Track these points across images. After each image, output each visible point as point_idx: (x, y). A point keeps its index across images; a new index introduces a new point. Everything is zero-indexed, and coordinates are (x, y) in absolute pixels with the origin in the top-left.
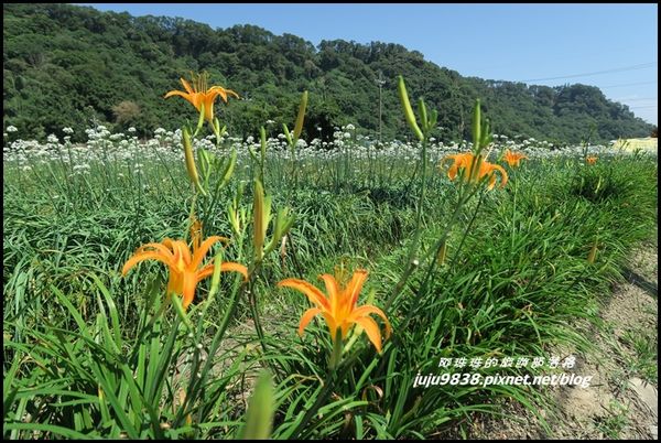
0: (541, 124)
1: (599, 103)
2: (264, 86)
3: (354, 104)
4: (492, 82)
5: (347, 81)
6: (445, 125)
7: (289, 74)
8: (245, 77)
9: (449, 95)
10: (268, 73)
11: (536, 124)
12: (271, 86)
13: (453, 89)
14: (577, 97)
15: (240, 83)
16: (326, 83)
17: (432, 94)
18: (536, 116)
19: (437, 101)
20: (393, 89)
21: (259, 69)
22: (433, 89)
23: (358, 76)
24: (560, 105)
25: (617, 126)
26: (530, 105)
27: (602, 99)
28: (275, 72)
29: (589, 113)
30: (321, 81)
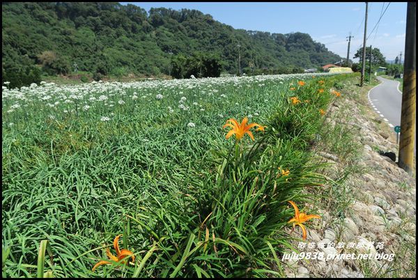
0: (280, 56)
1: (309, 43)
2: (120, 38)
3: (177, 48)
4: (251, 31)
5: (170, 34)
6: (230, 59)
7: (134, 30)
8: (108, 33)
9: (230, 41)
10: (122, 30)
11: (278, 56)
12: (124, 37)
13: (232, 36)
14: (298, 40)
15: (105, 36)
16: (156, 35)
17: (221, 41)
18: (277, 52)
19: (224, 45)
20: (197, 38)
21: (115, 27)
22: (221, 38)
23: (176, 30)
24: (289, 44)
25: (319, 56)
26: (273, 45)
27: (311, 41)
28: (126, 29)
29: (304, 49)
30: (154, 33)
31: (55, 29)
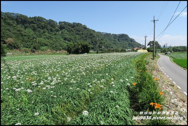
0: (116, 43)
1: (128, 38)
2: (45, 34)
3: (70, 39)
4: (103, 33)
5: (67, 33)
6: (94, 44)
7: (51, 30)
8: (39, 31)
9: (94, 37)
10: (46, 30)
11: (114, 43)
12: (47, 34)
13: (95, 35)
14: (123, 37)
15: (38, 33)
16: (61, 33)
17: (90, 36)
18: (114, 42)
19: (91, 38)
20: (80, 35)
21: (43, 29)
22: (90, 35)
23: (70, 31)
24: (119, 39)
25: (132, 44)
26: (112, 39)
27: (128, 37)
28: (48, 30)
29: (126, 41)
30: (60, 32)
31: (15, 29)
